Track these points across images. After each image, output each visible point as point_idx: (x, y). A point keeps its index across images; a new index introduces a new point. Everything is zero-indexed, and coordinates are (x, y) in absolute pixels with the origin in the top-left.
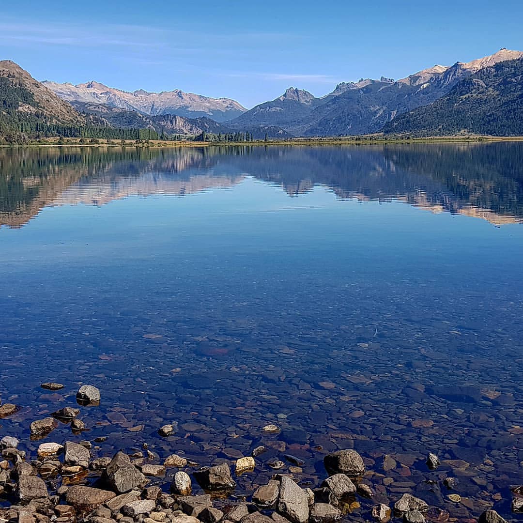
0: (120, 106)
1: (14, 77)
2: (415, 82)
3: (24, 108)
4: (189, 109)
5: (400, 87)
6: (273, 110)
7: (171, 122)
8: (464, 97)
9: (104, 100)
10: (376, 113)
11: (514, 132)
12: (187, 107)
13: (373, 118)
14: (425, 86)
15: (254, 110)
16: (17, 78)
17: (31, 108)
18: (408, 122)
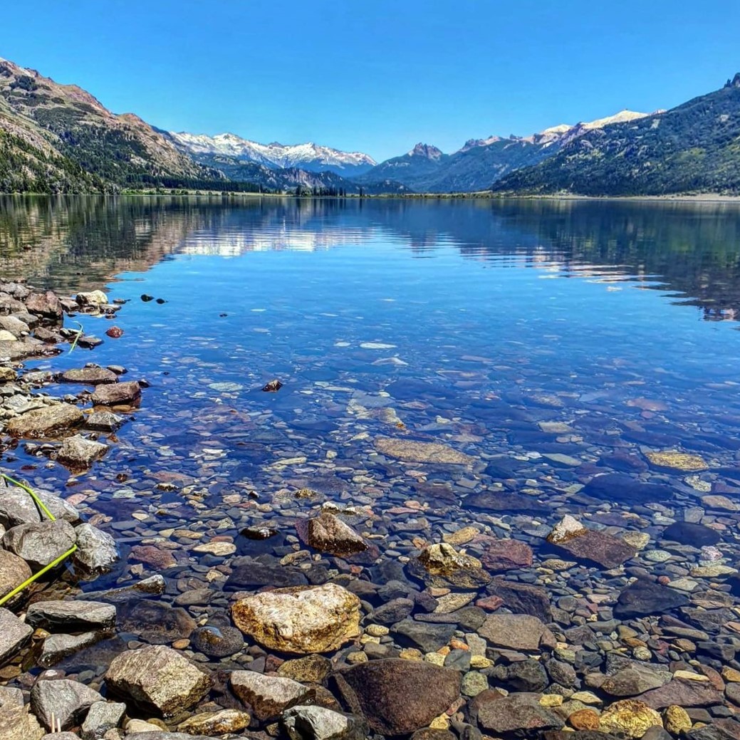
0: (255, 158)
1: (129, 130)
2: (538, 141)
3: (136, 160)
4: (323, 163)
5: (524, 145)
6: (402, 165)
7: (295, 176)
8: (571, 158)
9: (239, 152)
10: (498, 170)
11: (607, 193)
12: (321, 160)
13: (496, 175)
14: (548, 145)
15: (384, 164)
16: (133, 131)
17: (142, 160)
18: (516, 180)
